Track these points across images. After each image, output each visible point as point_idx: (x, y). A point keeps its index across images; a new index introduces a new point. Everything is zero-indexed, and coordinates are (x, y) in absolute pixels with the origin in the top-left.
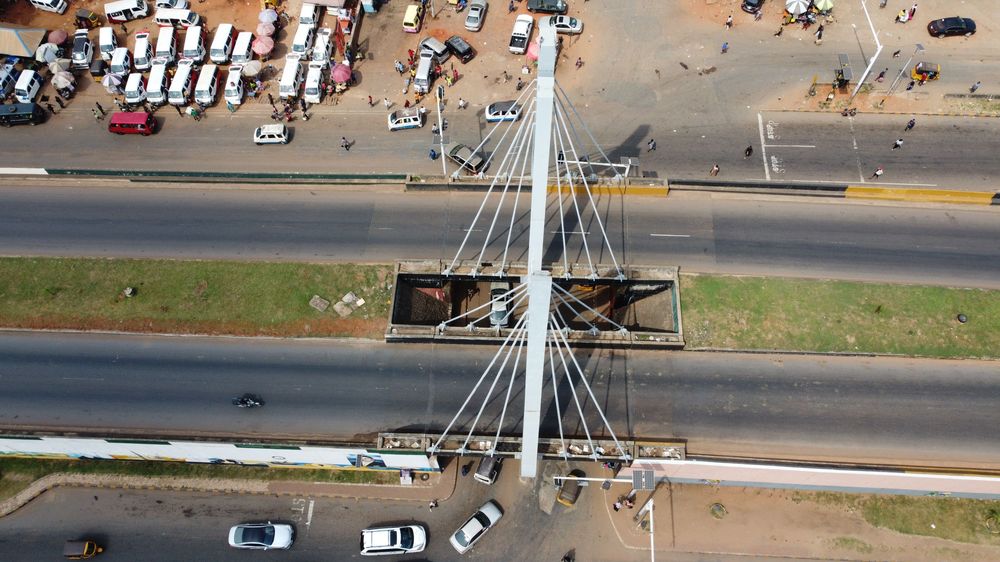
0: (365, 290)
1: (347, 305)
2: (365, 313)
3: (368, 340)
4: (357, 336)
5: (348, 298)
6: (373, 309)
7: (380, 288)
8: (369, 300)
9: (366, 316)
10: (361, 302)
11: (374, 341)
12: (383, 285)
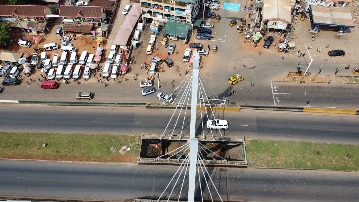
0: (130, 145)
1: (124, 150)
2: (130, 153)
3: (130, 164)
4: (127, 162)
5: (124, 148)
6: (133, 152)
7: (136, 144)
8: (132, 149)
9: (130, 155)
10: (129, 149)
11: (133, 164)
12: (137, 143)
